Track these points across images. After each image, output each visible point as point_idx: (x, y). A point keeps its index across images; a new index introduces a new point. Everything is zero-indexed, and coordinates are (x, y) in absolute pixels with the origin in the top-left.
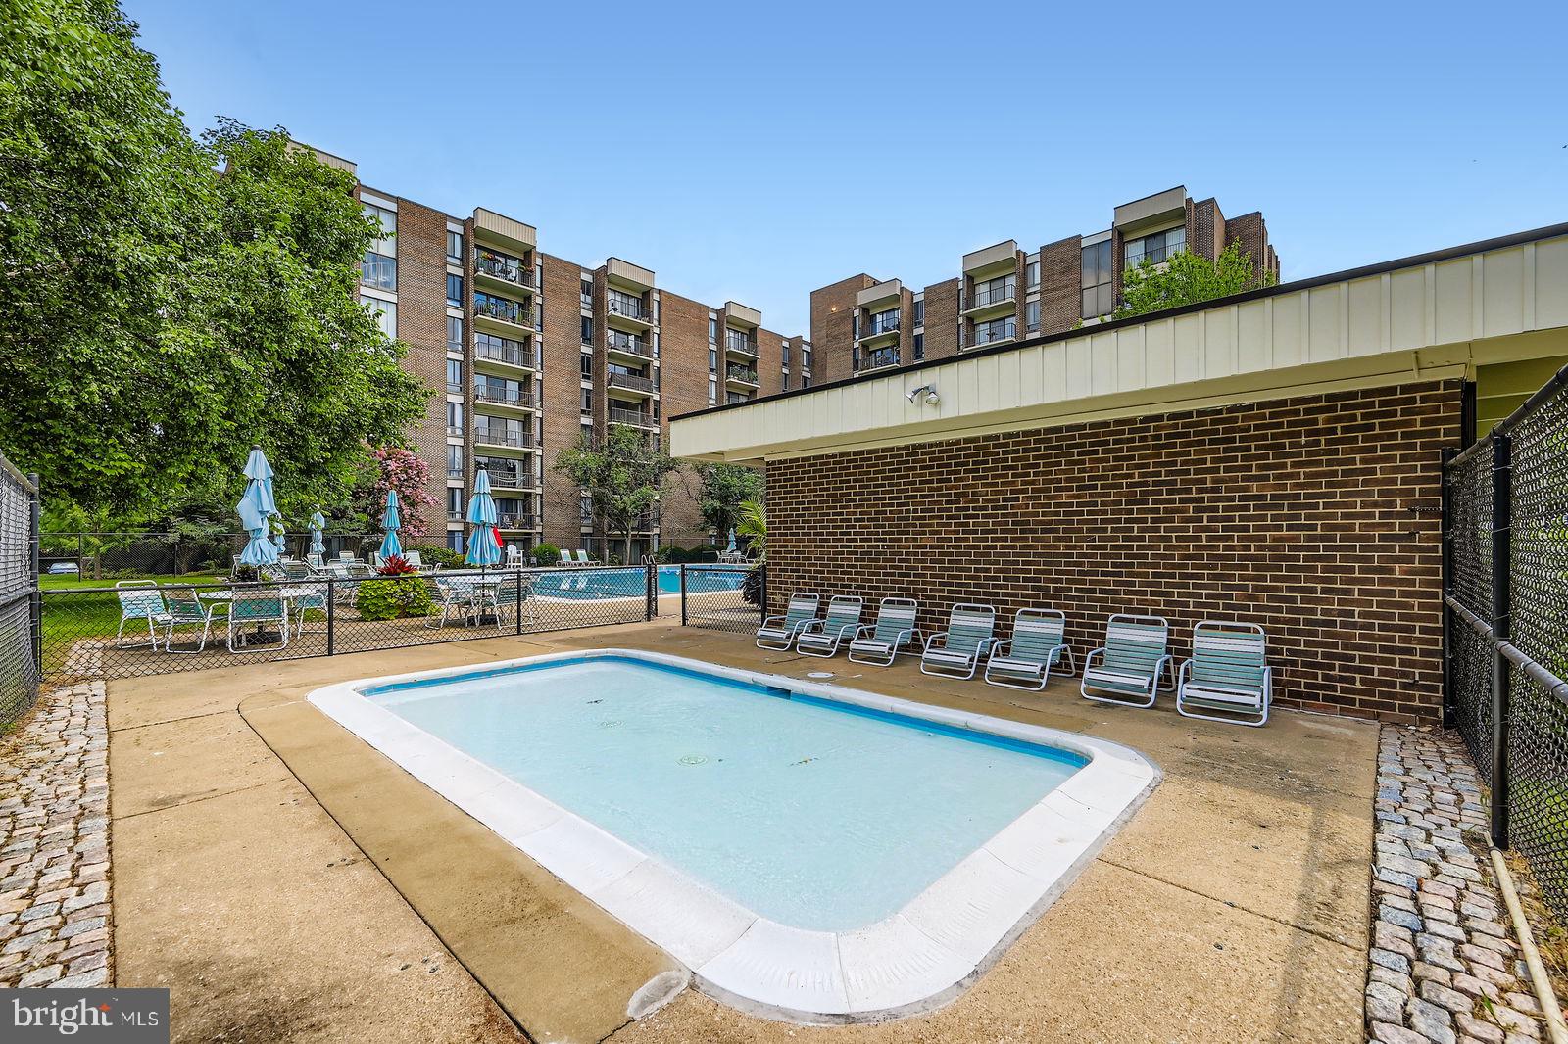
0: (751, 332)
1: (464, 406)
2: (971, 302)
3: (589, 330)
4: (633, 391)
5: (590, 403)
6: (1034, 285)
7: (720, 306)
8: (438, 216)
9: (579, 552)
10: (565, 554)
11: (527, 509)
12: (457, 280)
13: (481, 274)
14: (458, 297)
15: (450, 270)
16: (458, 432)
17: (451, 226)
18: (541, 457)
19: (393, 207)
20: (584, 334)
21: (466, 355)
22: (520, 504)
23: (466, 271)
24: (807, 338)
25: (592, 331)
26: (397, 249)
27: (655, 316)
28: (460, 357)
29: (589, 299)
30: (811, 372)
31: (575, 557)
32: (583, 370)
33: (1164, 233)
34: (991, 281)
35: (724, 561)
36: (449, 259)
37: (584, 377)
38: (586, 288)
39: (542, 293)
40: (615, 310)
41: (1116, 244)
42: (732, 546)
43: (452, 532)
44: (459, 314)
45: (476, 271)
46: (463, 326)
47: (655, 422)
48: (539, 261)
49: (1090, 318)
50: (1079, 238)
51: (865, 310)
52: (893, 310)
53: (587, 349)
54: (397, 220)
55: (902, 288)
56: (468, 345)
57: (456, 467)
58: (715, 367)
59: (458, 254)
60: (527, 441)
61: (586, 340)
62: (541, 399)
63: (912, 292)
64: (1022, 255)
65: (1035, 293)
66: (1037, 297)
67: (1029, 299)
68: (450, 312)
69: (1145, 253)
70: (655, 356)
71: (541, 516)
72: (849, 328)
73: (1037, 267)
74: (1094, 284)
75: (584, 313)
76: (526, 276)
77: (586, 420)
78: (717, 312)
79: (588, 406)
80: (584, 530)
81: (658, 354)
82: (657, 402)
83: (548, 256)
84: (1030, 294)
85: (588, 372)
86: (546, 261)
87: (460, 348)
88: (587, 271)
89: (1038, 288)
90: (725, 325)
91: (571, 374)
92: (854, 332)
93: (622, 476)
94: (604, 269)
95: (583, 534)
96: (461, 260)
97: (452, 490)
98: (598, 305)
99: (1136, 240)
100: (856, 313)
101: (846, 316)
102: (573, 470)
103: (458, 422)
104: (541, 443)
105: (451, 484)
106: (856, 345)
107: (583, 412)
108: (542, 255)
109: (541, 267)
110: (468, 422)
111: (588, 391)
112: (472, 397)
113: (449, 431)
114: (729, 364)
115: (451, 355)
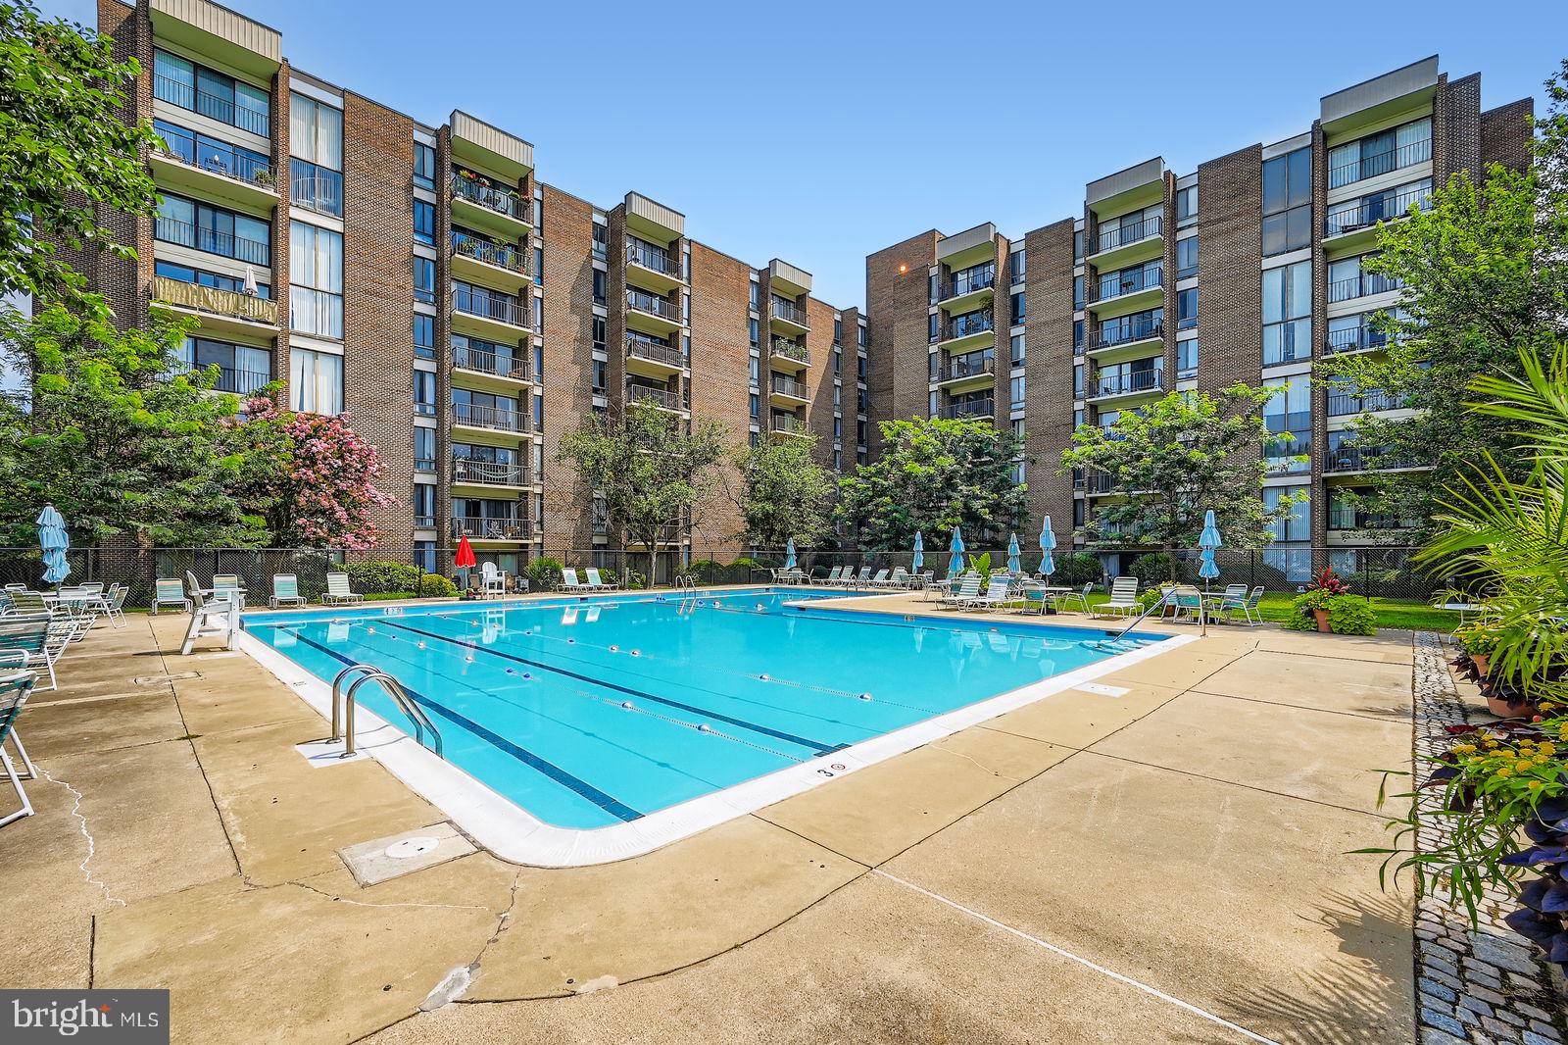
0: (799, 300)
1: (438, 376)
2: (1093, 246)
3: (601, 286)
4: (658, 365)
5: (603, 379)
6: (1188, 217)
7: (763, 265)
8: (401, 120)
9: (589, 571)
10: (570, 574)
11: (522, 513)
12: (428, 210)
13: (460, 199)
14: (429, 229)
15: (418, 193)
16: (430, 410)
17: (419, 136)
18: (542, 446)
19: (337, 102)
20: (596, 292)
21: (440, 310)
22: (514, 508)
23: (440, 197)
24: (863, 311)
25: (606, 287)
26: (343, 160)
27: (685, 274)
28: (430, 310)
29: (603, 247)
30: (868, 351)
31: (583, 579)
32: (595, 338)
33: (1393, 130)
34: (1122, 217)
35: (781, 581)
36: (416, 180)
37: (597, 346)
38: (600, 233)
39: (542, 235)
40: (636, 260)
41: (1319, 150)
42: (792, 562)
43: (420, 544)
44: (429, 254)
45: (453, 196)
46: (435, 270)
47: (686, 406)
48: (538, 194)
49: (1275, 255)
50: (1258, 148)
51: (945, 267)
52: (983, 265)
53: (599, 310)
54: (343, 120)
55: (997, 235)
56: (442, 294)
57: (427, 457)
58: (756, 341)
59: (429, 174)
60: (521, 425)
61: (600, 298)
62: (541, 371)
63: (1008, 241)
64: (1171, 177)
65: (1190, 226)
66: (1194, 231)
67: (1180, 236)
68: (418, 250)
69: (1362, 161)
70: (685, 322)
71: (541, 523)
72: (924, 289)
73: (1193, 194)
74: (1282, 209)
75: (596, 264)
76: (521, 209)
77: (598, 401)
78: (760, 272)
79: (602, 384)
80: (596, 540)
81: (689, 320)
82: (688, 381)
83: (551, 188)
84: (1181, 229)
85: (602, 339)
86: (547, 194)
87: (432, 299)
88: (600, 211)
89: (1195, 220)
90: (770, 291)
91: (581, 340)
92: (930, 296)
93: (647, 468)
94: (622, 208)
95: (595, 547)
96: (434, 182)
97: (421, 487)
98: (613, 256)
99: (1345, 145)
100: (934, 271)
101: (920, 276)
102: (581, 460)
103: (430, 398)
104: (541, 429)
105: (419, 479)
106: (933, 310)
107: (595, 391)
108: (542, 187)
109: (541, 202)
110: (443, 400)
111: (602, 364)
112: (447, 364)
113: (417, 408)
114: (774, 337)
115: (418, 307)
